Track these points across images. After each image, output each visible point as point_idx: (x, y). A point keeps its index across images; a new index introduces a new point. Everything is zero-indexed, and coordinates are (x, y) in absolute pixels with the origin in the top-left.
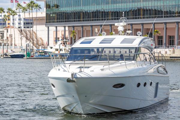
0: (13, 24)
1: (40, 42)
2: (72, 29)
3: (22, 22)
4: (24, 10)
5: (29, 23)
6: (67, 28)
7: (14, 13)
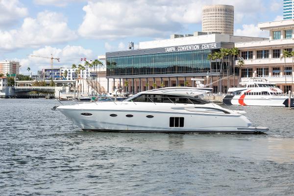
0: (83, 76)
1: (102, 90)
2: (125, 80)
3: (89, 75)
4: (91, 66)
5: (94, 75)
6: (122, 80)
7: (83, 68)
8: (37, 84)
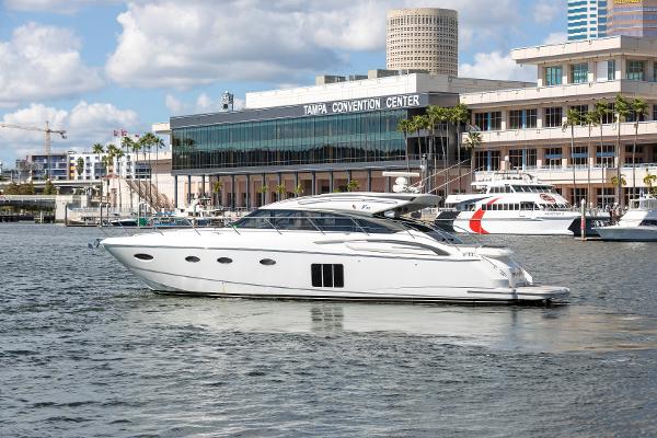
2: (215, 180)
3: (133, 168)
4: (136, 148)
5: (144, 170)
6: (207, 179)
7: (120, 154)
8: (15, 189)
